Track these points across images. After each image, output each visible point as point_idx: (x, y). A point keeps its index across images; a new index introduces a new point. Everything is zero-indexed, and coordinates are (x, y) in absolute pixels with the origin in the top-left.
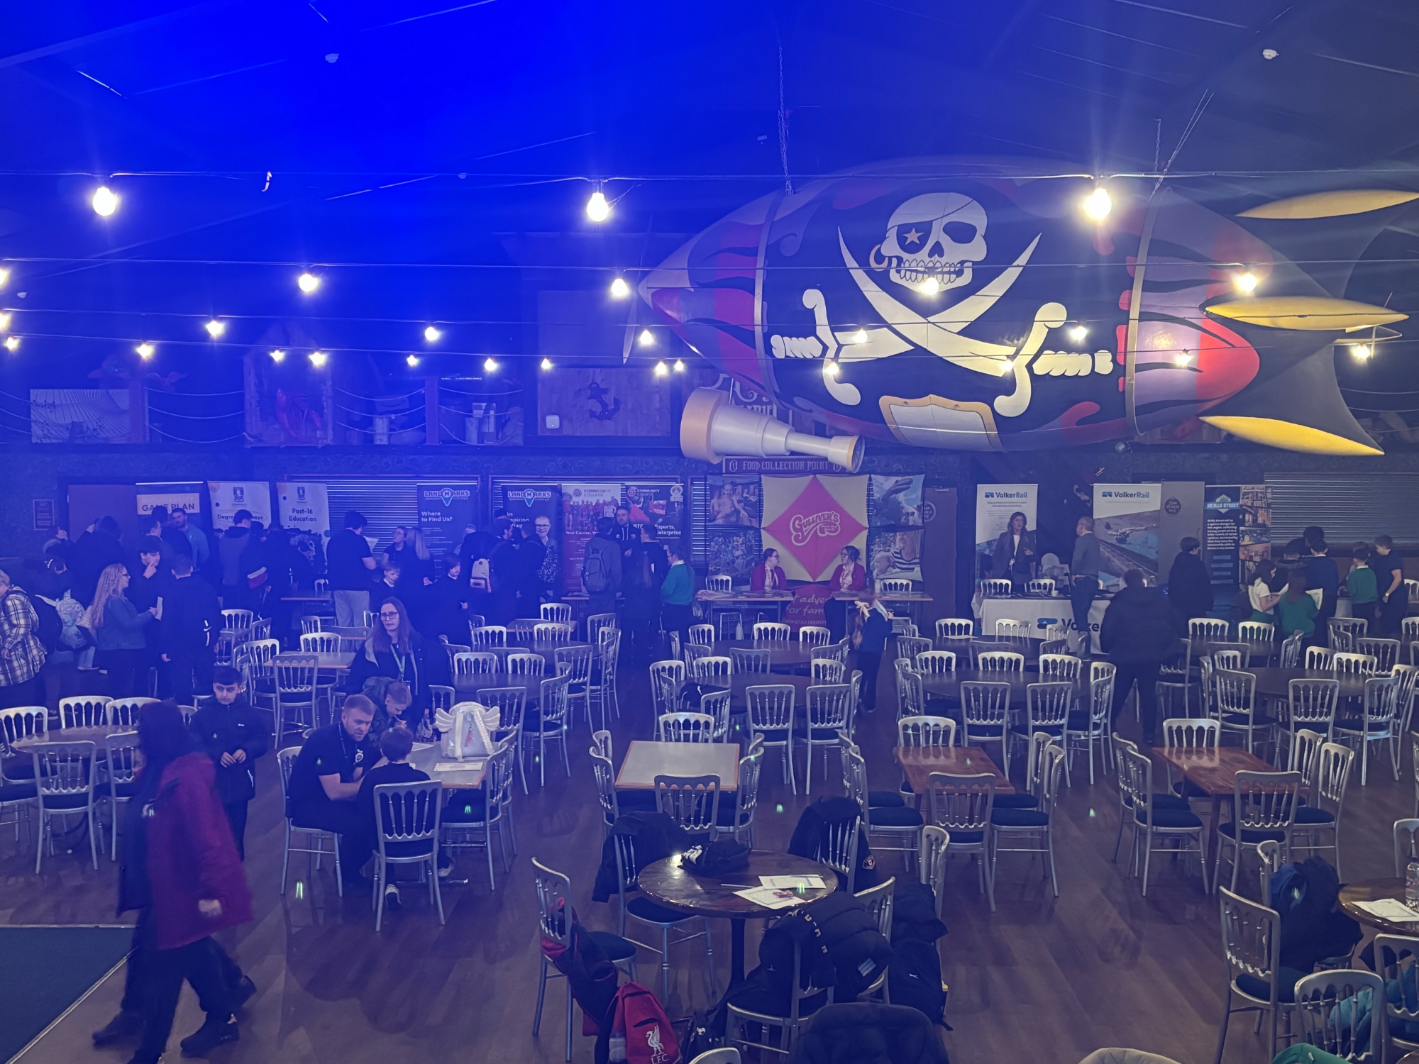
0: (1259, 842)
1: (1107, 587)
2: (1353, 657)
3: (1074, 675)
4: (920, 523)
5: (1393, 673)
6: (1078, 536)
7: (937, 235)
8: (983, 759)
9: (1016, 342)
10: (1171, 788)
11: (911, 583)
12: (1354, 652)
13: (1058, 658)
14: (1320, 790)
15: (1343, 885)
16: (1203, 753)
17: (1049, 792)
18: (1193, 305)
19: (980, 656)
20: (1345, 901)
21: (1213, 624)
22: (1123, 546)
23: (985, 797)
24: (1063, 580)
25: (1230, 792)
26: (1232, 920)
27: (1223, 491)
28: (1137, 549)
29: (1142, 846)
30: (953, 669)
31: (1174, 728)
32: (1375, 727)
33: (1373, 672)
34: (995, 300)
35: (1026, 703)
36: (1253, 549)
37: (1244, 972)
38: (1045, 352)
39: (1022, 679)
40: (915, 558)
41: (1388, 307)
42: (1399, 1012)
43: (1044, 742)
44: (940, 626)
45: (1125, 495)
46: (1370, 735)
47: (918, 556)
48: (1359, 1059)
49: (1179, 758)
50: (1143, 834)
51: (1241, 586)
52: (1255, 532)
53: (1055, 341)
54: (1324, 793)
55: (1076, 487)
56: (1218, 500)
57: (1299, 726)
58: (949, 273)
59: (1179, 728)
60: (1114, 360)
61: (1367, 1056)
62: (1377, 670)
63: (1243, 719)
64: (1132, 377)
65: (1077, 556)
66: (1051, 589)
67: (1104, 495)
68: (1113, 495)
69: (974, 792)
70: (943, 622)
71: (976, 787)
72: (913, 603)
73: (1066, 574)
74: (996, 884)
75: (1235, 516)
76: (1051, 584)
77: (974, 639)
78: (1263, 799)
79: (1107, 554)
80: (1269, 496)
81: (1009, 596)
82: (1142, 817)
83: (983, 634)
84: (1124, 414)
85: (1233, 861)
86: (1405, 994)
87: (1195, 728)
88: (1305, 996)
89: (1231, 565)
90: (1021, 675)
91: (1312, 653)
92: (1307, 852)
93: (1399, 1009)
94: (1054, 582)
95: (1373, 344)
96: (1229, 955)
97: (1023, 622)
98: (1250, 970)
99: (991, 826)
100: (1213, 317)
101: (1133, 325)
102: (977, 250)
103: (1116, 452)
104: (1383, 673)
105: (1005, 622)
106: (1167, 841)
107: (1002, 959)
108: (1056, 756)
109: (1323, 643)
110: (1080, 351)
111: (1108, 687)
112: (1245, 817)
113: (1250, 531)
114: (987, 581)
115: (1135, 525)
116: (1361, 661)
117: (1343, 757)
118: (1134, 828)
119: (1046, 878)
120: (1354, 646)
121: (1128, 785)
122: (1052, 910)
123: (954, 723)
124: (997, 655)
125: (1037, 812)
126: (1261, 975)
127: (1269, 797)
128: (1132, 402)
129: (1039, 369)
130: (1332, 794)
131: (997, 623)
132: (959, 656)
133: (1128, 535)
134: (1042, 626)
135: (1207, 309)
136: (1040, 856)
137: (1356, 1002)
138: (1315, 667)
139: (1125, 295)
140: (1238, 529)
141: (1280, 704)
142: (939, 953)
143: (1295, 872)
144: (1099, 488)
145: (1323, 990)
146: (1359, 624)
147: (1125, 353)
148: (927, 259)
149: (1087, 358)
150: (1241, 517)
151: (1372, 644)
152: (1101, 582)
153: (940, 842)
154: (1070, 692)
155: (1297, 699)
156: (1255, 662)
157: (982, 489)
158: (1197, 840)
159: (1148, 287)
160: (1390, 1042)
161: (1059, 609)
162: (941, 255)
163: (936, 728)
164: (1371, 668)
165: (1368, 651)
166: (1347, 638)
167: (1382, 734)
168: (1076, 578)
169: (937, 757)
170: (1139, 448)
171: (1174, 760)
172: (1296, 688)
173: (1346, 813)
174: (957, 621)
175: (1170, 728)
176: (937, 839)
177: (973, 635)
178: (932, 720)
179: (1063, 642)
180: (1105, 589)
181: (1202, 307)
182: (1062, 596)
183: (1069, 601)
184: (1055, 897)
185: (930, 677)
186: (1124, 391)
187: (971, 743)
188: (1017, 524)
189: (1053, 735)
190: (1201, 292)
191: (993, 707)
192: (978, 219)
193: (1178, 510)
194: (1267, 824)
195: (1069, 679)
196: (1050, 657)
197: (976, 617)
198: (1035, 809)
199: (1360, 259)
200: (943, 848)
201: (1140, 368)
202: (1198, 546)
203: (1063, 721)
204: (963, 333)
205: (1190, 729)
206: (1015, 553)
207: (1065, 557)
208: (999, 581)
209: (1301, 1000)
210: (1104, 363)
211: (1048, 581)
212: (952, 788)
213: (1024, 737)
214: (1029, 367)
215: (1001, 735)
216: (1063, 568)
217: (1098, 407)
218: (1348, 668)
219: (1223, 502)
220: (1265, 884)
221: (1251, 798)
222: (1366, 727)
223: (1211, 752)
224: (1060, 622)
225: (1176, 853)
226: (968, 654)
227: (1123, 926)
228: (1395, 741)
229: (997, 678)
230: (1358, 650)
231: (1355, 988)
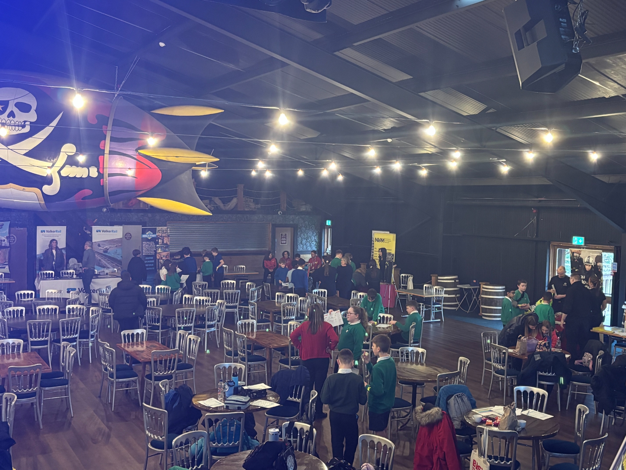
0: (160, 381)
1: (99, 272)
2: (202, 298)
3: (82, 314)
4: (8, 245)
5: (217, 304)
6: (85, 250)
7: (11, 107)
8: (37, 357)
9: (52, 160)
10: (125, 361)
11: (3, 274)
12: (203, 296)
13: (75, 306)
14: (187, 355)
15: (194, 395)
16: (139, 344)
17: (69, 369)
18: (133, 149)
19: (37, 308)
20: (195, 401)
21: (145, 287)
22: (106, 254)
23: (37, 375)
24: (79, 270)
25: (149, 361)
26: (148, 417)
27: (149, 230)
28: (112, 255)
29: (112, 388)
30: (24, 315)
31: (126, 335)
32: (210, 326)
33: (210, 304)
34: (42, 140)
35: (59, 329)
36: (162, 254)
37: (154, 439)
38: (66, 166)
39: (58, 318)
40: (6, 262)
41: (212, 155)
42: (214, 445)
43: (67, 347)
44: (18, 295)
45: (107, 231)
46: (208, 330)
47: (7, 261)
48: (198, 468)
49: (128, 347)
50: (112, 383)
51: (157, 270)
52: (163, 247)
53: (71, 161)
54: (189, 357)
55: (84, 228)
56: (147, 233)
57: (180, 328)
58: (18, 126)
59: (128, 334)
60: (98, 171)
61: (201, 466)
62: (211, 303)
63: (158, 328)
64: (107, 179)
65: (85, 259)
66: (73, 275)
67: (97, 232)
68: (101, 231)
69: (31, 374)
70: (19, 292)
71: (32, 371)
72: (5, 284)
73: (81, 268)
74: (43, 415)
75: (154, 240)
76: (73, 272)
77: (35, 300)
78: (163, 362)
79: (99, 258)
80: (169, 231)
81: (53, 279)
82: (112, 376)
83: (41, 297)
84: (104, 196)
85: (151, 391)
86: (217, 437)
87: (135, 334)
88: (177, 445)
89: (153, 261)
90: (58, 315)
91: (185, 297)
92: (182, 382)
93: (214, 443)
94: (74, 271)
95: (207, 170)
96: (147, 432)
97: (59, 291)
98: (156, 438)
99: (40, 388)
100: (141, 155)
101: (107, 156)
102: (32, 116)
103: (102, 212)
104: (214, 304)
105: (50, 291)
106: (123, 385)
107: (45, 450)
108: (72, 352)
109: (190, 293)
110: (82, 166)
111: (98, 318)
112: (156, 370)
113: (161, 246)
114: (42, 272)
115: (111, 245)
116: (205, 300)
117: (196, 340)
118: (108, 381)
119: (68, 409)
120: (202, 293)
121: (105, 362)
122: (70, 423)
123: (23, 341)
124: (46, 307)
125: (63, 379)
126: (161, 439)
127: (166, 361)
128: (107, 190)
129: (64, 173)
130: (192, 356)
131: (46, 292)
132: (27, 308)
133: (108, 249)
134: (68, 292)
135: (139, 151)
136: (65, 399)
137: (197, 444)
138: (187, 303)
139: (103, 142)
140: (156, 246)
141: (173, 320)
142: (11, 455)
143: (175, 392)
144: (95, 228)
145: (184, 442)
146: (204, 284)
147: (103, 168)
148: (7, 119)
149: (86, 169)
150: (157, 241)
151: (209, 292)
152: (96, 270)
153: (12, 400)
154: (80, 322)
155: (179, 317)
156: (163, 302)
157: (39, 229)
158: (136, 383)
159: (113, 139)
160: (211, 458)
161: (77, 283)
162: (14, 117)
163: (13, 345)
164: (209, 302)
165: (207, 295)
166: (200, 290)
167: (213, 329)
168: (85, 269)
169: (14, 358)
170: (113, 210)
171: (126, 349)
172: (178, 313)
173: (198, 363)
174: (26, 292)
175: (124, 335)
176: (10, 399)
177: (35, 298)
178: (11, 341)
179: (78, 299)
180: (98, 274)
181: (137, 150)
182: (78, 277)
183: (81, 280)
184: (72, 417)
185: (12, 320)
186: (103, 185)
187: (32, 350)
188: (54, 244)
189: (70, 343)
190: (136, 144)
191: (43, 331)
192: (33, 102)
193: (130, 238)
194: (165, 373)
195: (80, 316)
196: (71, 306)
197: (37, 289)
198: (62, 378)
199: (201, 135)
200: (13, 403)
201: (110, 175)
202: (140, 253)
203: (77, 335)
204: (26, 155)
205: (133, 334)
206: (55, 259)
207: (80, 259)
208: (48, 272)
209: (175, 447)
210: (94, 172)
211: (71, 271)
212: (21, 373)
213: (58, 344)
214: (59, 172)
215: (47, 344)
216: (79, 265)
217: (91, 192)
218: (200, 303)
219: (149, 234)
220: (163, 399)
221: (158, 362)
222: (206, 327)
223: (142, 343)
224: (77, 290)
225: (128, 390)
226: (32, 307)
227: (103, 426)
228: (218, 331)
229: (46, 318)
230: (204, 295)
231: (197, 438)
